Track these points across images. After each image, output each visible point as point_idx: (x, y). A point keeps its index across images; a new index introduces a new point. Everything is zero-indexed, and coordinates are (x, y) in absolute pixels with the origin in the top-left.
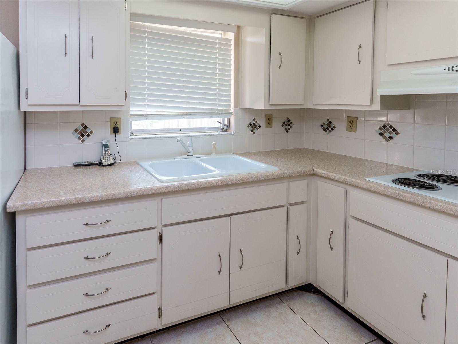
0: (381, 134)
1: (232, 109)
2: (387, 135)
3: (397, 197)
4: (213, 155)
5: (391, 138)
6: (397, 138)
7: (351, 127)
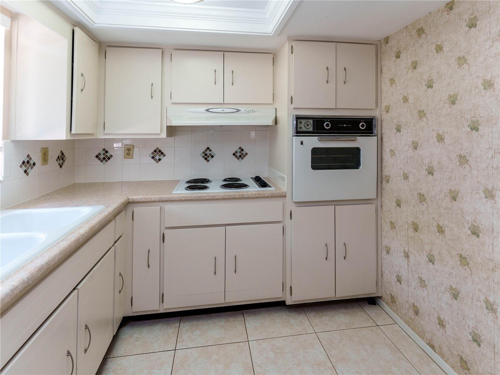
0: (153, 158)
2: (157, 157)
3: (199, 199)
5: (160, 160)
6: (164, 159)
7: (128, 154)
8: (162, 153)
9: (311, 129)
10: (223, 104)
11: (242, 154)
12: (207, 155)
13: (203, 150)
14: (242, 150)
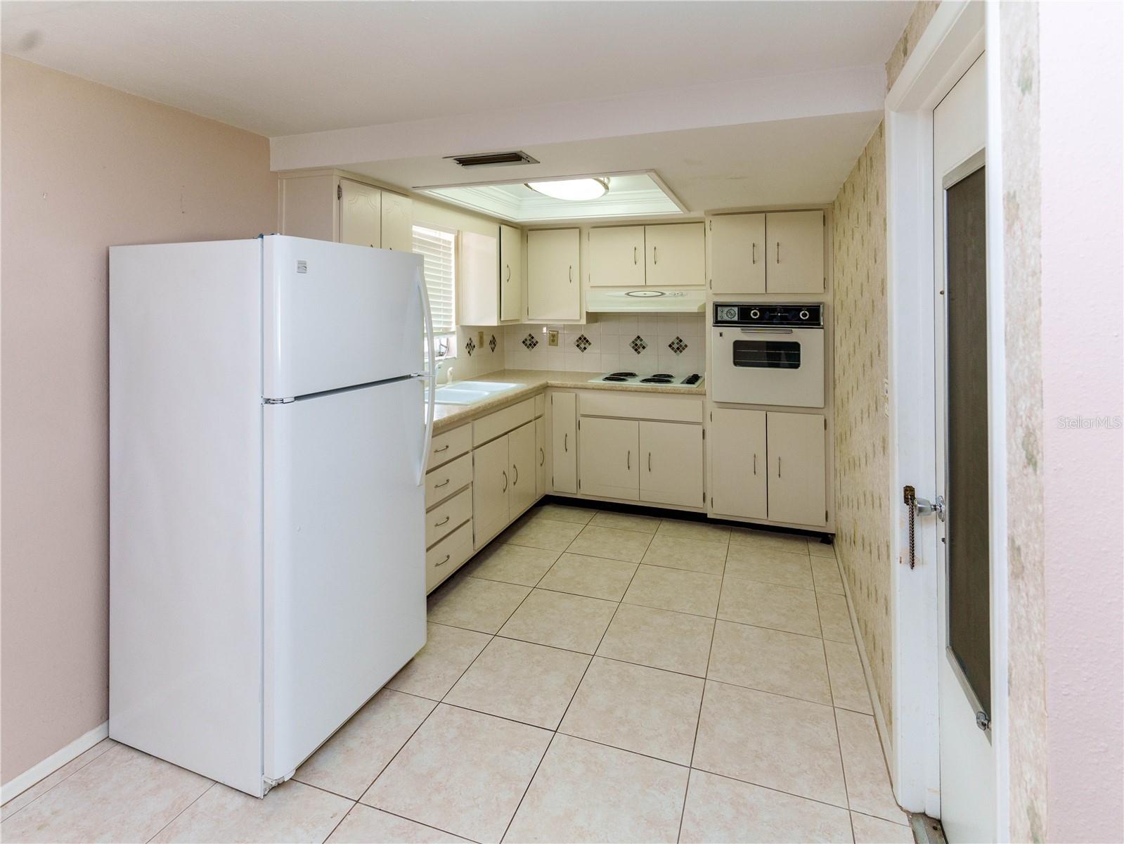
0: (578, 346)
1: (453, 328)
2: (582, 346)
4: (450, 383)
5: (585, 348)
6: (589, 349)
7: (553, 341)
8: (587, 341)
9: (736, 318)
10: (646, 286)
11: (681, 346)
12: (638, 346)
13: (633, 339)
14: (681, 341)
